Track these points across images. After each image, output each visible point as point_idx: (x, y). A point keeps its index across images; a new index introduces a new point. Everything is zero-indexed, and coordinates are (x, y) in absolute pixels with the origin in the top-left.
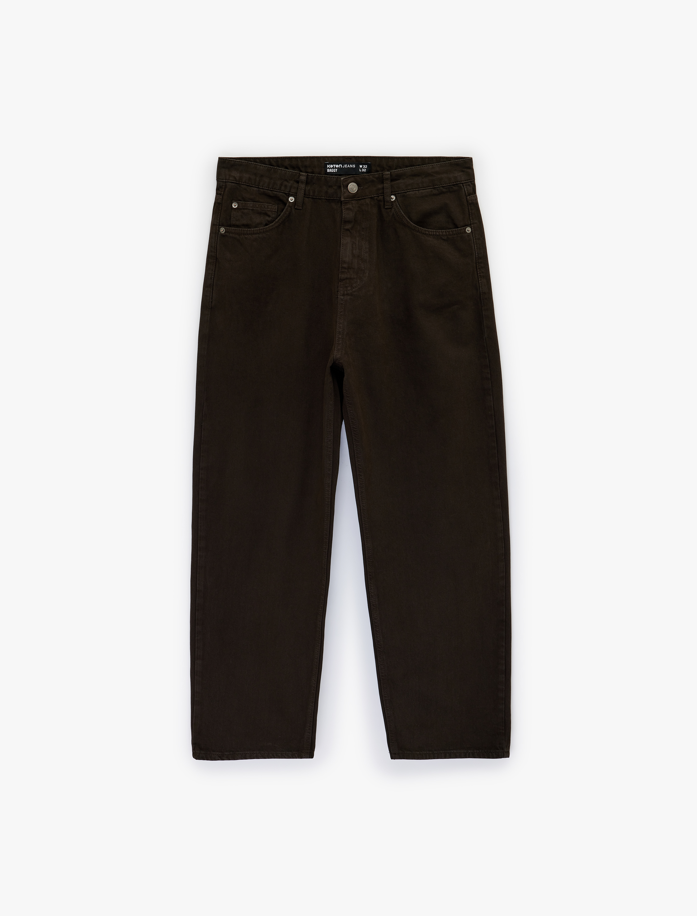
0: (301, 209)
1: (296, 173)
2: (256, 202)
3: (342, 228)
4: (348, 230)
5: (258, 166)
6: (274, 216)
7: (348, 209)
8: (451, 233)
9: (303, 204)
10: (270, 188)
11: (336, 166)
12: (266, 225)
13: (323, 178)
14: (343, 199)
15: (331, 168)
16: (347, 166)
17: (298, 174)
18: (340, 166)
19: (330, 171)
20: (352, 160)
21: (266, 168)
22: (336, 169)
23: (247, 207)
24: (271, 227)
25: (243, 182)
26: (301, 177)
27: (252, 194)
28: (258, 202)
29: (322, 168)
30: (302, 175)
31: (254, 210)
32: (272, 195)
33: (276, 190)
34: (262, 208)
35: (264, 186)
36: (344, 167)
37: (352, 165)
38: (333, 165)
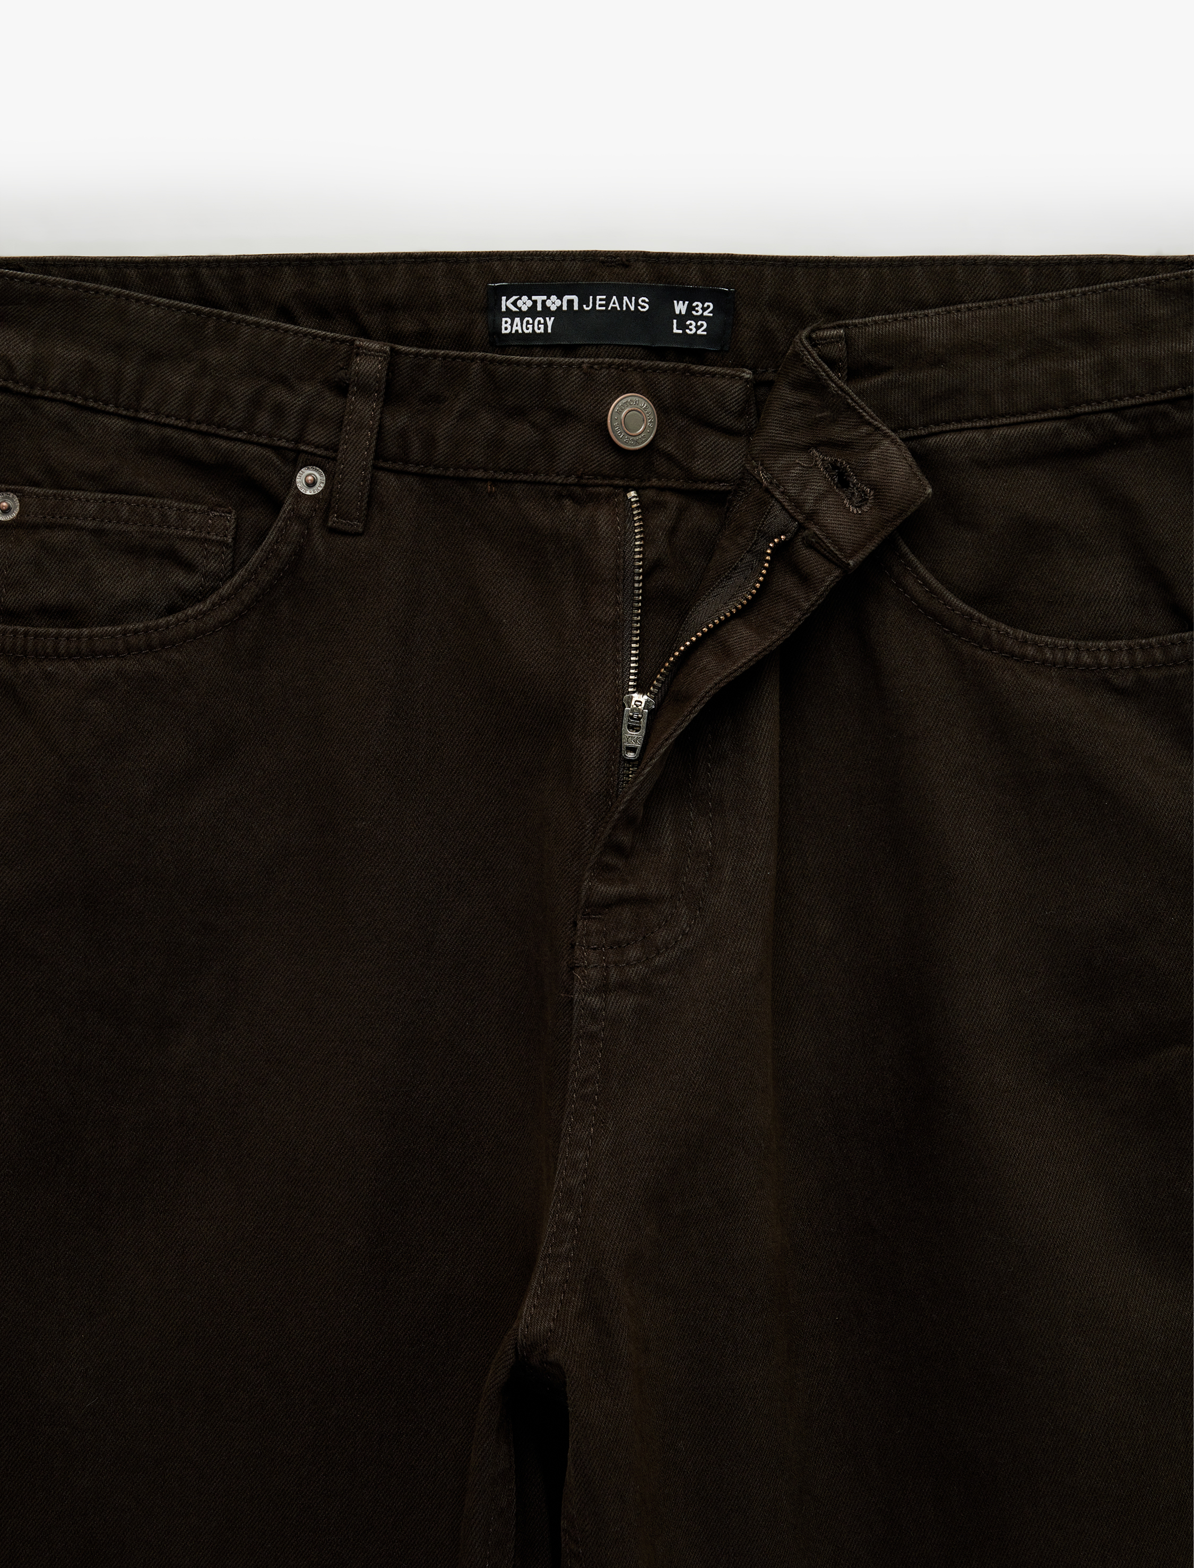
0: (356, 534)
1: (333, 340)
2: (121, 492)
5: (134, 306)
6: (213, 565)
8: (1158, 654)
9: (369, 504)
10: (198, 423)
11: (548, 303)
12: (172, 608)
15: (522, 314)
16: (608, 300)
17: (344, 348)
18: (570, 302)
19: (517, 328)
20: (635, 274)
21: (176, 315)
22: (550, 319)
23: (68, 518)
24: (192, 625)
25: (49, 386)
26: (360, 360)
27: (97, 453)
28: (131, 495)
29: (477, 313)
30: (363, 353)
31: (108, 535)
32: (206, 455)
33: (226, 434)
34: (152, 526)
35: (165, 410)
36: (588, 306)
37: (633, 298)
38: (534, 298)
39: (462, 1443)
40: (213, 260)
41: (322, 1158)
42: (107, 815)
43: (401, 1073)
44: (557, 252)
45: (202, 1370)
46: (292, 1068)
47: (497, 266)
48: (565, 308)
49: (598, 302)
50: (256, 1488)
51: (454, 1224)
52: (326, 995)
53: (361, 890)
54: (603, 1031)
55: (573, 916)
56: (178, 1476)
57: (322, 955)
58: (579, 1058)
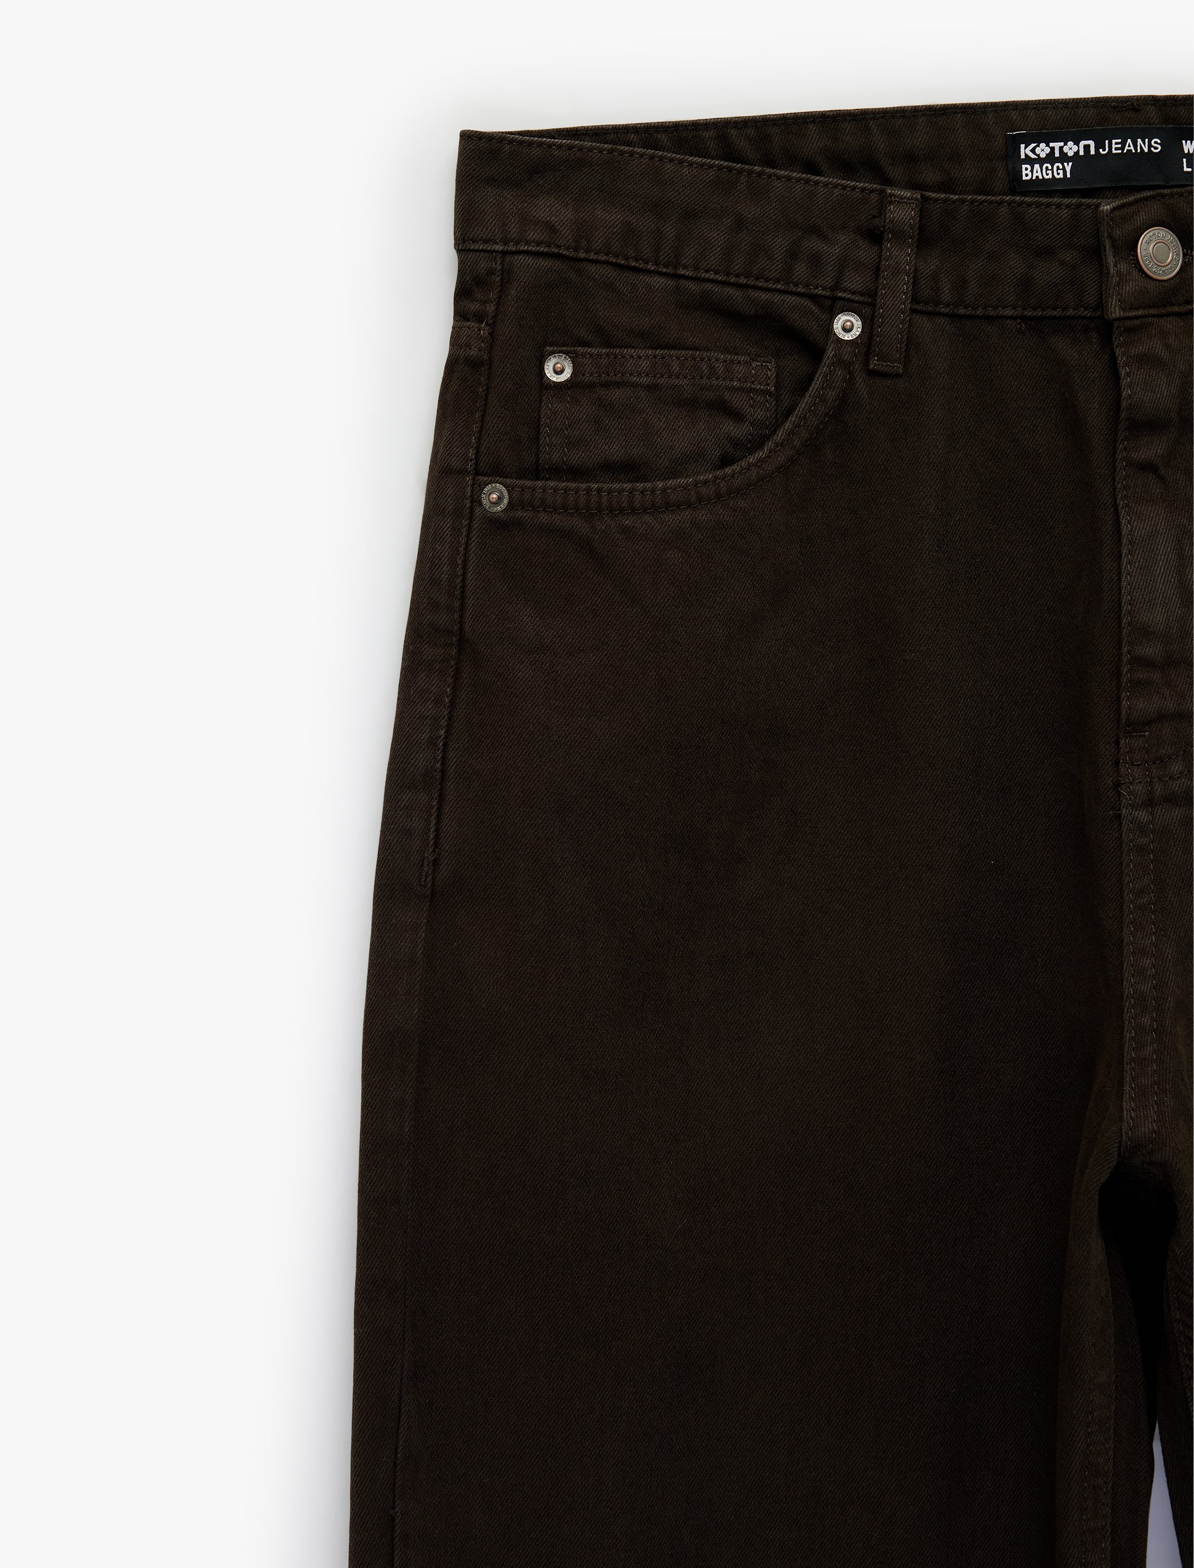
0: (898, 376)
1: (863, 190)
2: (669, 347)
3: (1119, 456)
4: (1148, 467)
5: (668, 166)
6: (760, 414)
7: (1145, 360)
9: (907, 345)
10: (737, 276)
11: (1066, 149)
12: (726, 461)
13: (1004, 210)
14: (1115, 311)
15: (1041, 161)
16: (1123, 144)
17: (874, 197)
18: (1087, 148)
19: (1037, 174)
20: (1145, 118)
21: (709, 173)
22: (1068, 164)
23: (623, 375)
24: (754, 473)
25: (593, 248)
26: (893, 208)
27: (643, 310)
28: (679, 350)
29: (997, 161)
30: (895, 201)
31: (662, 389)
32: (745, 307)
33: (765, 285)
34: (702, 378)
35: (704, 265)
36: (1104, 150)
37: (1147, 140)
38: (1051, 145)
39: (1031, 1242)
40: (741, 121)
41: (887, 980)
42: (689, 661)
43: (960, 894)
44: (1070, 99)
45: (782, 1186)
46: (853, 895)
47: (1014, 115)
48: (1082, 153)
49: (1114, 146)
50: (838, 1295)
51: (1013, 1036)
52: (883, 823)
53: (913, 719)
54: (1152, 843)
55: (1116, 735)
56: (762, 1288)
57: (877, 785)
58: (1131, 869)
